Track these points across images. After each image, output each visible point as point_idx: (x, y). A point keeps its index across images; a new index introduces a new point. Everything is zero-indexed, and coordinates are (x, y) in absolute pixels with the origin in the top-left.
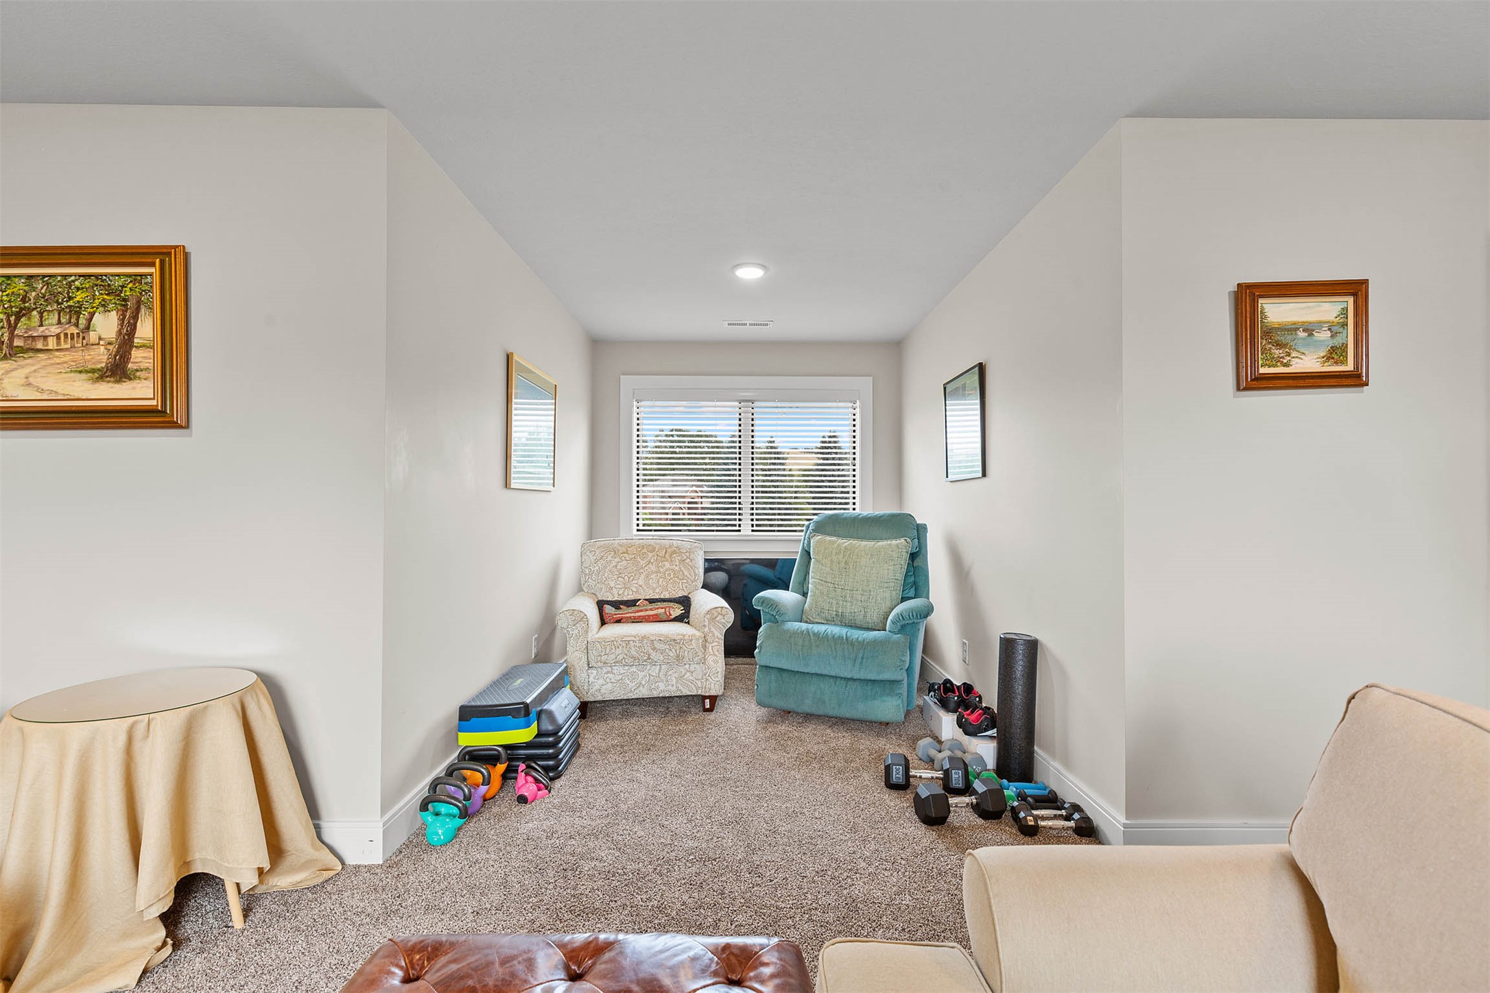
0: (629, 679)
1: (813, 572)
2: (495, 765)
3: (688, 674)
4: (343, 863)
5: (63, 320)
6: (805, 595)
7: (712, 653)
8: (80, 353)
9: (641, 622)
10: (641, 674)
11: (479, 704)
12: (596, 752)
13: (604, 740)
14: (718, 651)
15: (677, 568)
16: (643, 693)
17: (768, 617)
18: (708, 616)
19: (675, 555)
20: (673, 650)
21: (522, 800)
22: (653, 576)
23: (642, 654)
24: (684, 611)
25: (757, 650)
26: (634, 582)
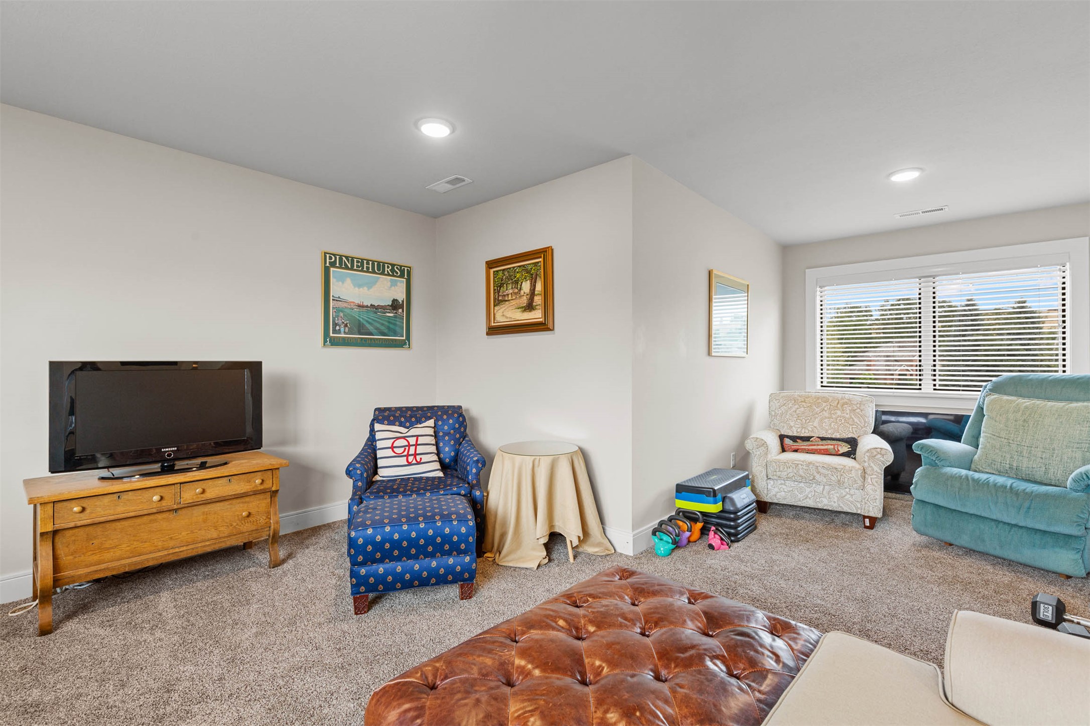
0: (798, 492)
1: (985, 427)
2: (696, 523)
3: (848, 496)
4: (615, 550)
5: (513, 287)
6: (977, 447)
7: (871, 483)
8: (518, 300)
9: (814, 453)
10: (808, 490)
11: (690, 485)
12: (767, 534)
13: (776, 528)
14: (877, 482)
15: (848, 416)
16: (810, 503)
17: (928, 461)
18: (868, 454)
19: (845, 406)
20: (835, 477)
21: (711, 547)
22: (826, 420)
23: (808, 475)
24: (850, 449)
25: (913, 486)
26: (810, 423)
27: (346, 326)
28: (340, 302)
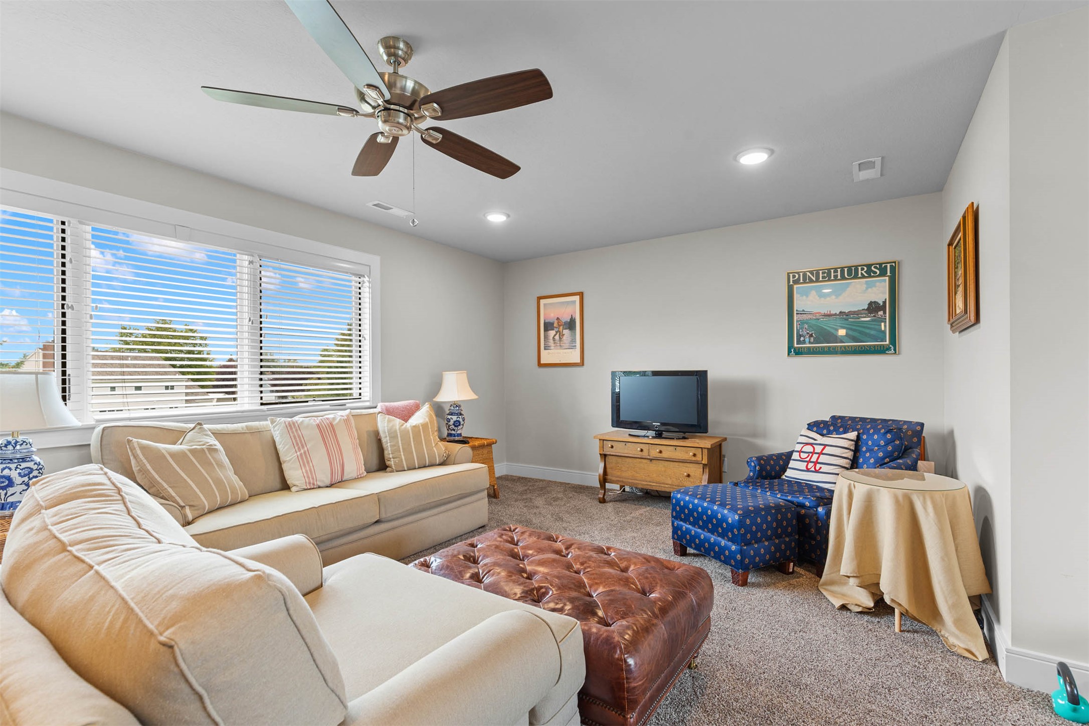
27: (811, 336)
28: (805, 315)
